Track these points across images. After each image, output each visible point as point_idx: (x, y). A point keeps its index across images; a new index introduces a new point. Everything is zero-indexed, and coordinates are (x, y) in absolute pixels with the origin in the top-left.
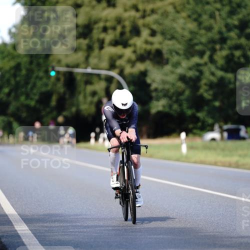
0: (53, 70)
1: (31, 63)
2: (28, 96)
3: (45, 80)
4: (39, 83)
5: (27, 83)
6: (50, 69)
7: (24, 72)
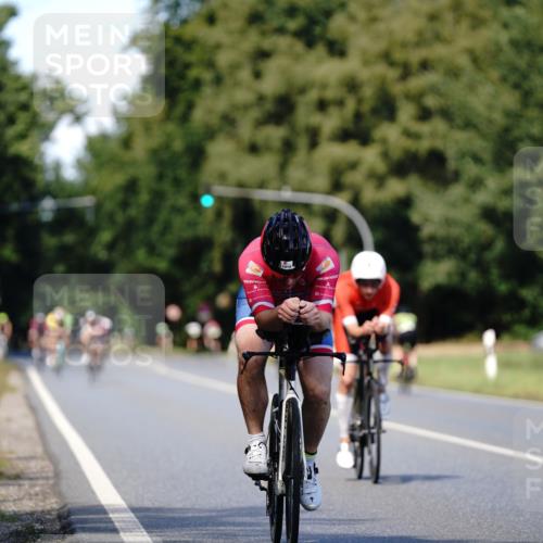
0: (208, 192)
1: (160, 177)
2: (152, 250)
5: (151, 221)
6: (200, 190)
7: (144, 197)
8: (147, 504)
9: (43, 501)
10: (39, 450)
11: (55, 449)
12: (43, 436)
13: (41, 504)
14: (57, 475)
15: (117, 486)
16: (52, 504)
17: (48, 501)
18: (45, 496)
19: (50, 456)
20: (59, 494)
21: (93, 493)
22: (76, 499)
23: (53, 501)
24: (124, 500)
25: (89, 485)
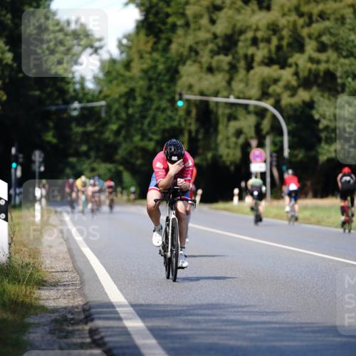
1: (150, 88)
2: (144, 136)
3: (169, 113)
4: (161, 117)
5: (143, 117)
6: (177, 97)
7: (139, 101)
8: (141, 301)
9: (73, 299)
10: (70, 265)
11: (80, 265)
12: (72, 257)
13: (72, 301)
14: (82, 283)
15: (121, 290)
16: (79, 301)
17: (76, 300)
18: (74, 296)
19: (77, 270)
20: (83, 295)
21: (106, 294)
22: (94, 298)
23: (80, 299)
24: (127, 299)
25: (104, 289)
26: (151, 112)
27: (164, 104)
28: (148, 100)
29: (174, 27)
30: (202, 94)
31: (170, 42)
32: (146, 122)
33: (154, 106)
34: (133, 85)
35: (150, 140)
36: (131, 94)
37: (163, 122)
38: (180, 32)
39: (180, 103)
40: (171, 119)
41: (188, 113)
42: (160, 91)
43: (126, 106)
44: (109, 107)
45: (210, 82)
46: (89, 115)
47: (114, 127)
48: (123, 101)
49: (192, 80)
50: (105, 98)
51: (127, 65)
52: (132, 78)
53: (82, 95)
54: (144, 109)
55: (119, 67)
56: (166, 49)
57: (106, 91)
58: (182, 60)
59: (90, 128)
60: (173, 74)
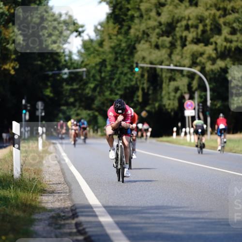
1: (116, 59)
2: (112, 91)
3: (129, 76)
4: (124, 79)
6: (135, 65)
7: (109, 68)
8: (111, 204)
9: (64, 203)
10: (63, 180)
11: (69, 179)
12: (64, 174)
13: (64, 204)
14: (70, 191)
15: (96, 196)
16: (68, 204)
17: (66, 203)
18: (65, 200)
19: (67, 183)
20: (71, 200)
21: (87, 199)
22: (78, 201)
23: (69, 203)
24: (101, 202)
25: (85, 196)
26: (117, 76)
27: (126, 70)
28: (115, 67)
29: (132, 18)
30: (151, 63)
31: (130, 28)
32: (114, 82)
33: (118, 72)
34: (104, 57)
35: (117, 94)
36: (103, 63)
37: (125, 82)
38: (137, 21)
39: (137, 70)
40: (131, 80)
41: (142, 76)
42: (123, 61)
43: (100, 71)
44: (88, 72)
45: (156, 55)
46: (75, 77)
47: (92, 86)
48: (98, 68)
49: (145, 54)
50: (85, 66)
51: (101, 44)
52: (104, 53)
53: (70, 64)
54: (112, 73)
55: (95, 45)
56: (127, 33)
57: (86, 62)
58: (138, 40)
59: (75, 86)
60: (132, 49)
